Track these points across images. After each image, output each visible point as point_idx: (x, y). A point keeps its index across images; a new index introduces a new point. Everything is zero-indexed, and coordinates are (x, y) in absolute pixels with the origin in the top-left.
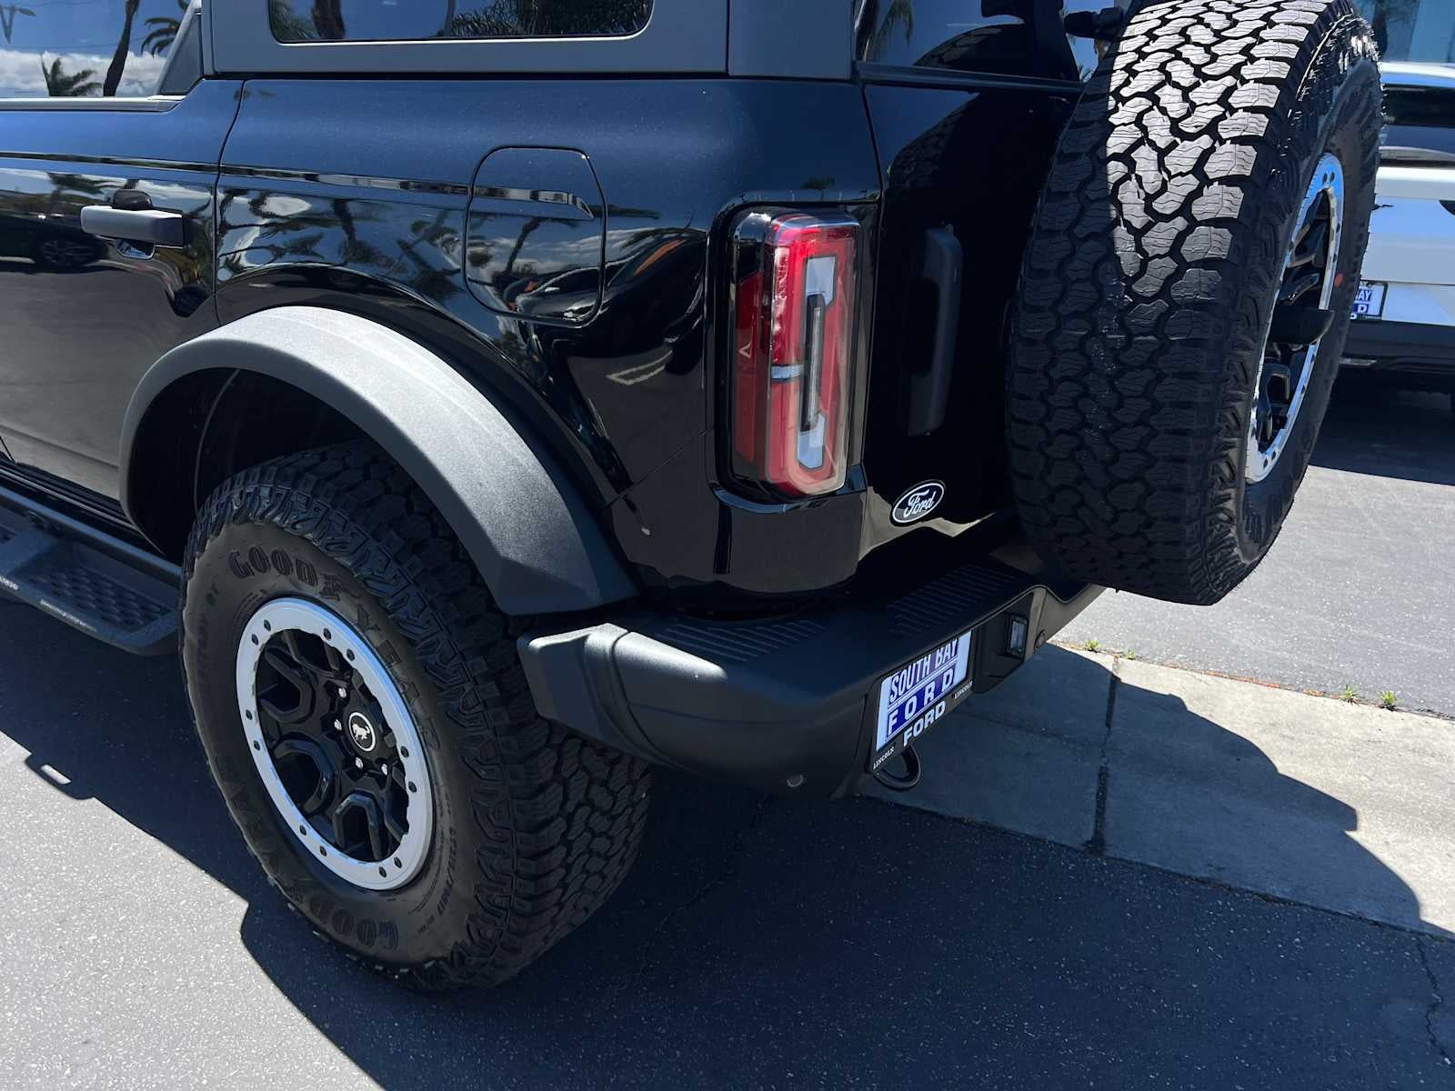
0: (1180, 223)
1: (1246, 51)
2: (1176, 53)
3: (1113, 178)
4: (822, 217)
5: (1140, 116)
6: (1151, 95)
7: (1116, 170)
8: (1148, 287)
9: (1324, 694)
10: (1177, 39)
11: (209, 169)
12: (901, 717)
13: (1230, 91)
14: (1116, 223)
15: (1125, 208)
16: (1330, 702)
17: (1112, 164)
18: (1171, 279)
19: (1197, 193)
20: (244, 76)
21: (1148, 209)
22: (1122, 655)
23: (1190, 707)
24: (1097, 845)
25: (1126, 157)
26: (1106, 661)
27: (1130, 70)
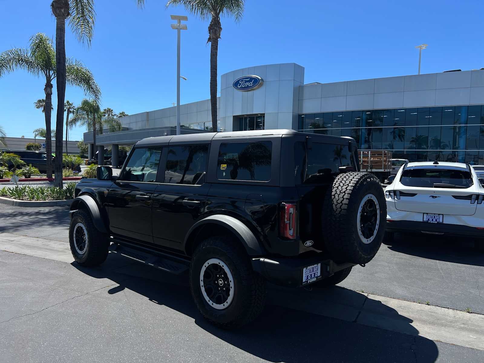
0: (341, 204)
1: (350, 182)
2: (341, 182)
3: (332, 198)
4: (291, 203)
5: (336, 190)
6: (337, 187)
7: (333, 197)
8: (337, 212)
9: (414, 302)
10: (342, 180)
11: (205, 196)
12: (307, 278)
13: (347, 187)
14: (333, 204)
15: (334, 202)
16: (415, 303)
17: (332, 196)
18: (340, 211)
19: (343, 200)
20: (212, 183)
21: (337, 202)
22: (370, 293)
23: (382, 303)
24: (355, 321)
25: (334, 195)
26: (366, 295)
27: (335, 184)
